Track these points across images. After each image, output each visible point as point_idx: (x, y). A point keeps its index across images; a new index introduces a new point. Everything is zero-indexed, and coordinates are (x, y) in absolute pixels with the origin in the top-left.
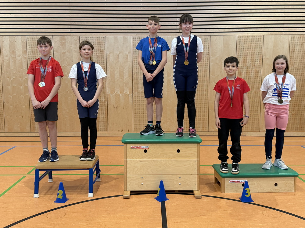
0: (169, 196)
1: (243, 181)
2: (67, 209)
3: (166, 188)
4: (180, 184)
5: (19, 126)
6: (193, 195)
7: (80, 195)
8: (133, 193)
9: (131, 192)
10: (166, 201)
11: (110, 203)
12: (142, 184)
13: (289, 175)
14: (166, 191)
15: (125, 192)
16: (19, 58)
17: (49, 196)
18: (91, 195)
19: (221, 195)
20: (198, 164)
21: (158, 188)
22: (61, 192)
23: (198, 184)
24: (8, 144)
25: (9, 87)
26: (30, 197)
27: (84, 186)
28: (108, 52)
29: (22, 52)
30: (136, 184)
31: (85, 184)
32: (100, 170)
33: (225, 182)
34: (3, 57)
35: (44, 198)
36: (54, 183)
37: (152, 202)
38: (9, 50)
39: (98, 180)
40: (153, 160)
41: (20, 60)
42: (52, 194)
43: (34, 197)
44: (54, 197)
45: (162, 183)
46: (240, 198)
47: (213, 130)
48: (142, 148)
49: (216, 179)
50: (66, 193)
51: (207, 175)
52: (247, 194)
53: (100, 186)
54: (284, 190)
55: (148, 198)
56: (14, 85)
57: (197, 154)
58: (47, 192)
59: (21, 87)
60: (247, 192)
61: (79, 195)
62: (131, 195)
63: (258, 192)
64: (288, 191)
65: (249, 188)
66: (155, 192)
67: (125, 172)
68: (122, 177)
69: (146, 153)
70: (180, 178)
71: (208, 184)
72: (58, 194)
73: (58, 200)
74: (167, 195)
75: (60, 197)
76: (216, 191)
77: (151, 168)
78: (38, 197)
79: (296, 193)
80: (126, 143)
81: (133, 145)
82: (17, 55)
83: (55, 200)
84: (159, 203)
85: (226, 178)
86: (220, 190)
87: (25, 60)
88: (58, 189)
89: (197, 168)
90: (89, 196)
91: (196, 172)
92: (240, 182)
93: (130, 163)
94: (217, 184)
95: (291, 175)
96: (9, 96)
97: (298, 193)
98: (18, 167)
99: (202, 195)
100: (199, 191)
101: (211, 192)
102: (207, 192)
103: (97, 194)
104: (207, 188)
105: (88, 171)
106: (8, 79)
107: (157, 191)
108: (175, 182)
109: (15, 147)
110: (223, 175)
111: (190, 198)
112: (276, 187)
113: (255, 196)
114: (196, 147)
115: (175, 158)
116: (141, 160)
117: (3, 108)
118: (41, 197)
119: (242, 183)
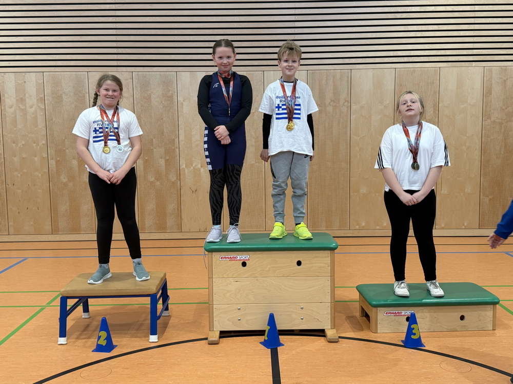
0: (285, 340)
1: (407, 312)
2: (114, 363)
3: (280, 327)
4: (302, 319)
5: (32, 223)
6: (324, 336)
7: (135, 339)
8: (224, 334)
9: (221, 332)
10: (279, 348)
11: (187, 351)
12: (239, 320)
13: (485, 301)
14: (279, 331)
15: (211, 333)
16: (32, 110)
17: (84, 341)
18: (154, 338)
19: (372, 336)
20: (332, 285)
21: (267, 326)
22: (104, 334)
23: (332, 319)
24: (14, 254)
25: (15, 159)
26: (53, 344)
27: (142, 324)
28: (180, 99)
29: (37, 100)
30: (228, 320)
31: (145, 320)
32: (168, 296)
33: (377, 315)
34: (5, 109)
35: (76, 344)
36: (91, 319)
37: (256, 349)
38: (15, 97)
39: (165, 313)
40: (257, 280)
41: (33, 114)
42: (89, 338)
43: (59, 343)
44: (93, 342)
45: (272, 317)
46: (402, 341)
47: (358, 227)
48: (238, 258)
49: (363, 309)
50: (112, 336)
51: (348, 303)
52: (415, 334)
53: (168, 323)
54: (476, 326)
55: (249, 342)
56: (24, 156)
57: (329, 268)
58: (80, 335)
59: (36, 159)
60: (414, 331)
61: (133, 339)
62: (220, 337)
63: (432, 330)
64: (483, 328)
65: (416, 323)
66: (260, 333)
67: (211, 299)
68: (206, 307)
69: (245, 268)
70: (301, 308)
71: (350, 318)
72: (99, 337)
73: (99, 349)
74: (280, 337)
75: (103, 342)
76: (362, 330)
77: (253, 292)
78: (66, 343)
79: (495, 331)
80: (211, 251)
81: (223, 254)
82: (27, 106)
83: (95, 347)
84: (268, 351)
85: (378, 308)
86: (369, 328)
87: (41, 114)
88: (99, 329)
89: (330, 291)
90: (150, 341)
91: (328, 299)
92: (403, 314)
93: (218, 285)
94: (364, 318)
95: (488, 301)
96: (16, 173)
97: (498, 332)
98: (31, 293)
99: (340, 337)
100: (335, 331)
101: (354, 332)
102: (347, 332)
103: (164, 337)
104: (347, 325)
105: (149, 298)
106: (14, 145)
107: (264, 331)
108: (294, 316)
109: (25, 259)
110: (374, 303)
111: (319, 341)
112: (462, 321)
113: (428, 337)
114: (328, 256)
115: (294, 275)
116: (236, 279)
117: (5, 194)
118: (71, 344)
119: (405, 315)
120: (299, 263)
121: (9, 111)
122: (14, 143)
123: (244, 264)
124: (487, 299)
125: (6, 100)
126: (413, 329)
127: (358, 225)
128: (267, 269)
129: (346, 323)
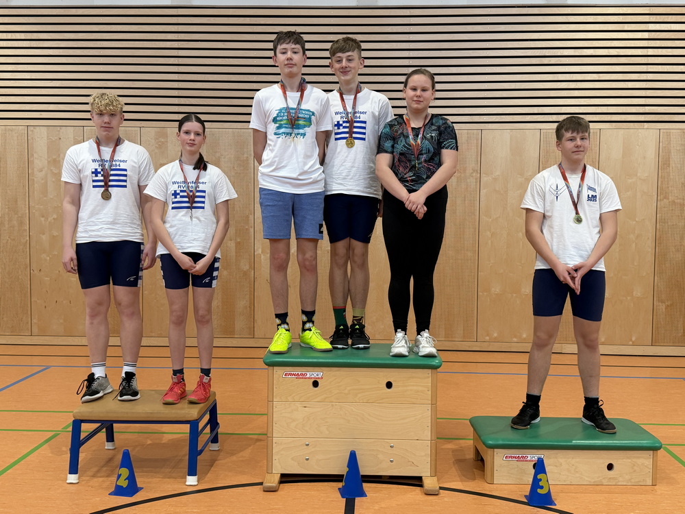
4: (392, 461)
6: (421, 486)
7: (168, 480)
8: (287, 478)
9: (283, 475)
10: (357, 499)
11: (233, 500)
12: (307, 459)
13: (640, 445)
14: (363, 476)
15: (268, 476)
17: (101, 479)
18: (192, 480)
19: (486, 488)
20: (433, 417)
22: (125, 472)
23: (433, 463)
25: (44, 237)
26: (60, 482)
27: (181, 461)
30: (292, 459)
31: (185, 455)
32: (219, 423)
33: (494, 459)
34: (34, 173)
35: (89, 484)
36: (115, 450)
37: (326, 500)
38: (46, 157)
39: (214, 447)
40: (332, 405)
42: (108, 476)
43: (68, 481)
44: (111, 482)
45: (353, 456)
46: (526, 496)
48: (308, 376)
49: (477, 452)
52: (542, 487)
53: (216, 461)
54: (630, 480)
55: (318, 490)
56: (55, 233)
57: (430, 393)
58: (98, 471)
60: (541, 484)
61: (165, 480)
62: (281, 482)
63: (568, 483)
64: (639, 482)
65: (544, 472)
67: (270, 430)
68: (263, 440)
69: (316, 389)
70: (391, 446)
71: (460, 462)
72: (119, 476)
73: (119, 491)
74: (365, 485)
75: (124, 483)
76: (473, 479)
77: (327, 422)
78: (77, 481)
79: (656, 487)
80: (272, 365)
81: (288, 370)
83: (113, 490)
85: (495, 450)
86: (483, 477)
89: (430, 424)
90: (187, 483)
91: (427, 434)
92: (529, 459)
93: (281, 412)
94: (480, 463)
95: (645, 445)
97: (660, 489)
99: (441, 488)
100: (435, 478)
101: (462, 481)
102: (454, 481)
103: (206, 479)
104: (454, 471)
105: (188, 426)
106: (43, 219)
107: (342, 476)
108: (381, 456)
109: (48, 367)
110: (490, 442)
111: (413, 493)
112: (610, 472)
113: (562, 492)
114: (428, 377)
115: (381, 401)
116: (305, 404)
117: (29, 283)
118: (83, 483)
119: (532, 461)
120: (389, 385)
121: (38, 176)
122: (43, 217)
123: (316, 384)
124: (645, 443)
125: (36, 161)
126: (541, 480)
127: (488, 335)
128: (346, 391)
129: (454, 469)
